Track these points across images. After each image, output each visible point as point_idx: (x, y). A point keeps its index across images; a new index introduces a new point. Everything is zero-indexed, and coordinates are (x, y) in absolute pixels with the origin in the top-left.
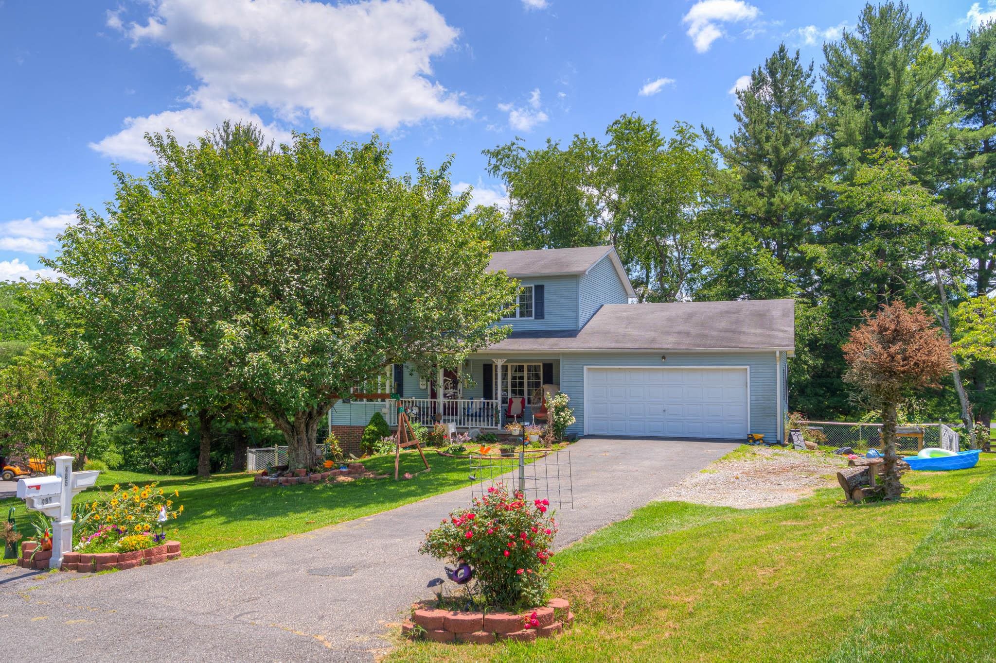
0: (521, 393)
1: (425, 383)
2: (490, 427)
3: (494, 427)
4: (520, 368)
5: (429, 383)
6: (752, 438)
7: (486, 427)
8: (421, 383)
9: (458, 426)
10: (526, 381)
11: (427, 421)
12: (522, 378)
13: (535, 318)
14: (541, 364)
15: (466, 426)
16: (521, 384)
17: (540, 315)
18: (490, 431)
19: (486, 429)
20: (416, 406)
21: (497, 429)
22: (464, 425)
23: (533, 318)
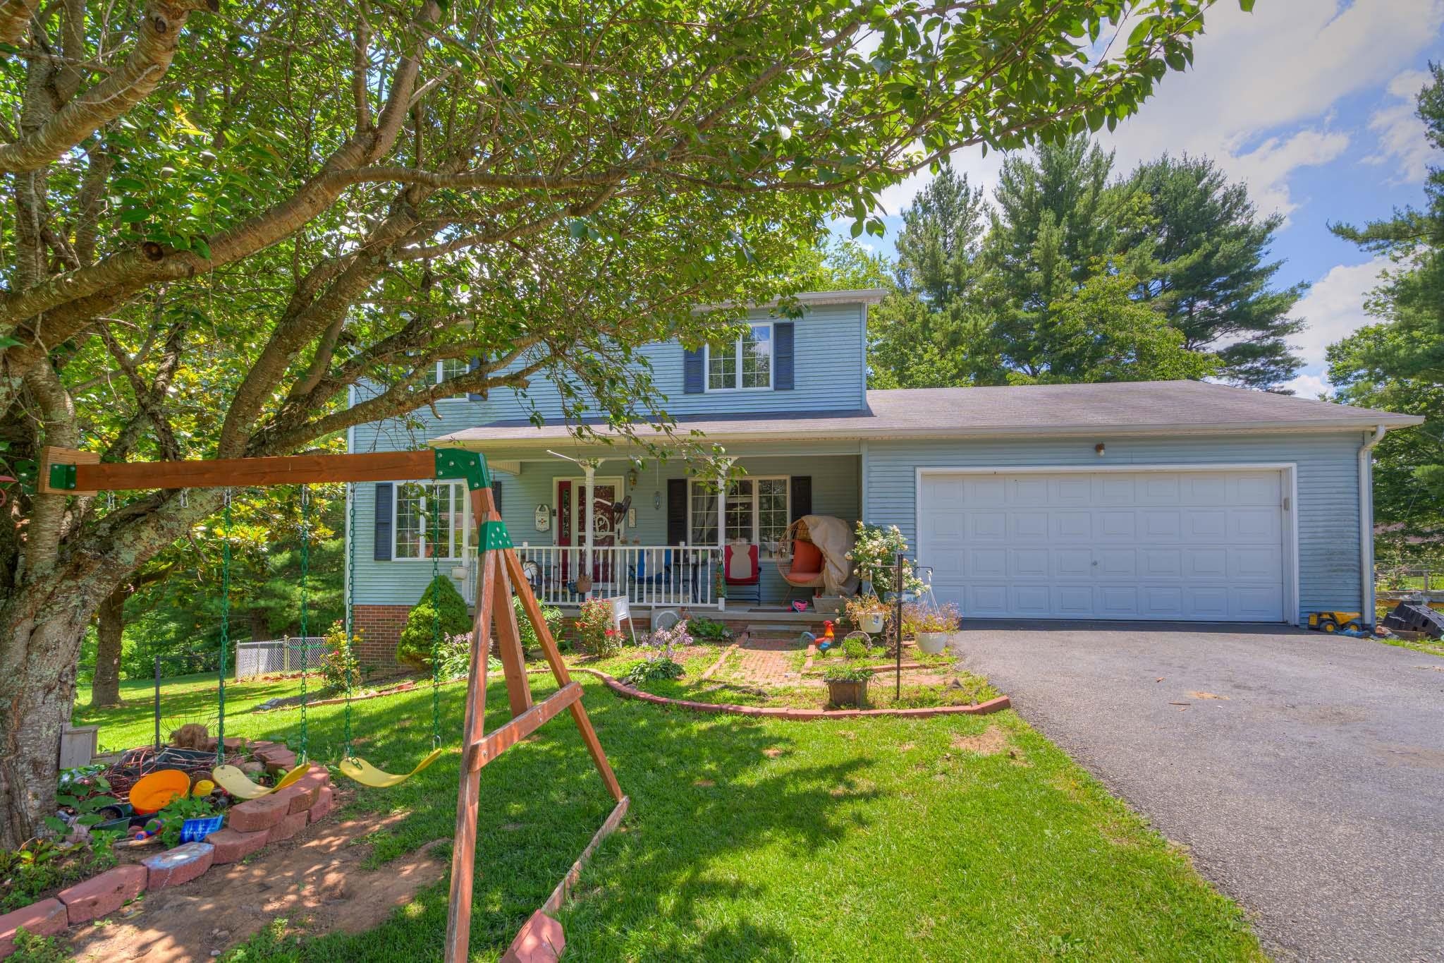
0: (747, 534)
1: (547, 519)
2: (700, 604)
3: (709, 604)
4: (745, 488)
5: (555, 520)
6: (1333, 620)
7: (690, 604)
8: (538, 518)
9: (636, 603)
10: (755, 512)
11: (556, 594)
12: (749, 506)
13: (776, 389)
14: (788, 478)
15: (645, 603)
16: (747, 519)
17: (785, 380)
18: (700, 614)
19: (693, 609)
20: (531, 561)
21: (716, 609)
22: (641, 599)
23: (771, 387)
